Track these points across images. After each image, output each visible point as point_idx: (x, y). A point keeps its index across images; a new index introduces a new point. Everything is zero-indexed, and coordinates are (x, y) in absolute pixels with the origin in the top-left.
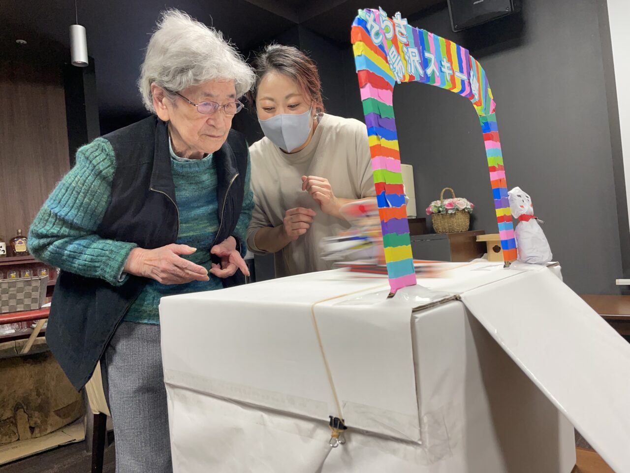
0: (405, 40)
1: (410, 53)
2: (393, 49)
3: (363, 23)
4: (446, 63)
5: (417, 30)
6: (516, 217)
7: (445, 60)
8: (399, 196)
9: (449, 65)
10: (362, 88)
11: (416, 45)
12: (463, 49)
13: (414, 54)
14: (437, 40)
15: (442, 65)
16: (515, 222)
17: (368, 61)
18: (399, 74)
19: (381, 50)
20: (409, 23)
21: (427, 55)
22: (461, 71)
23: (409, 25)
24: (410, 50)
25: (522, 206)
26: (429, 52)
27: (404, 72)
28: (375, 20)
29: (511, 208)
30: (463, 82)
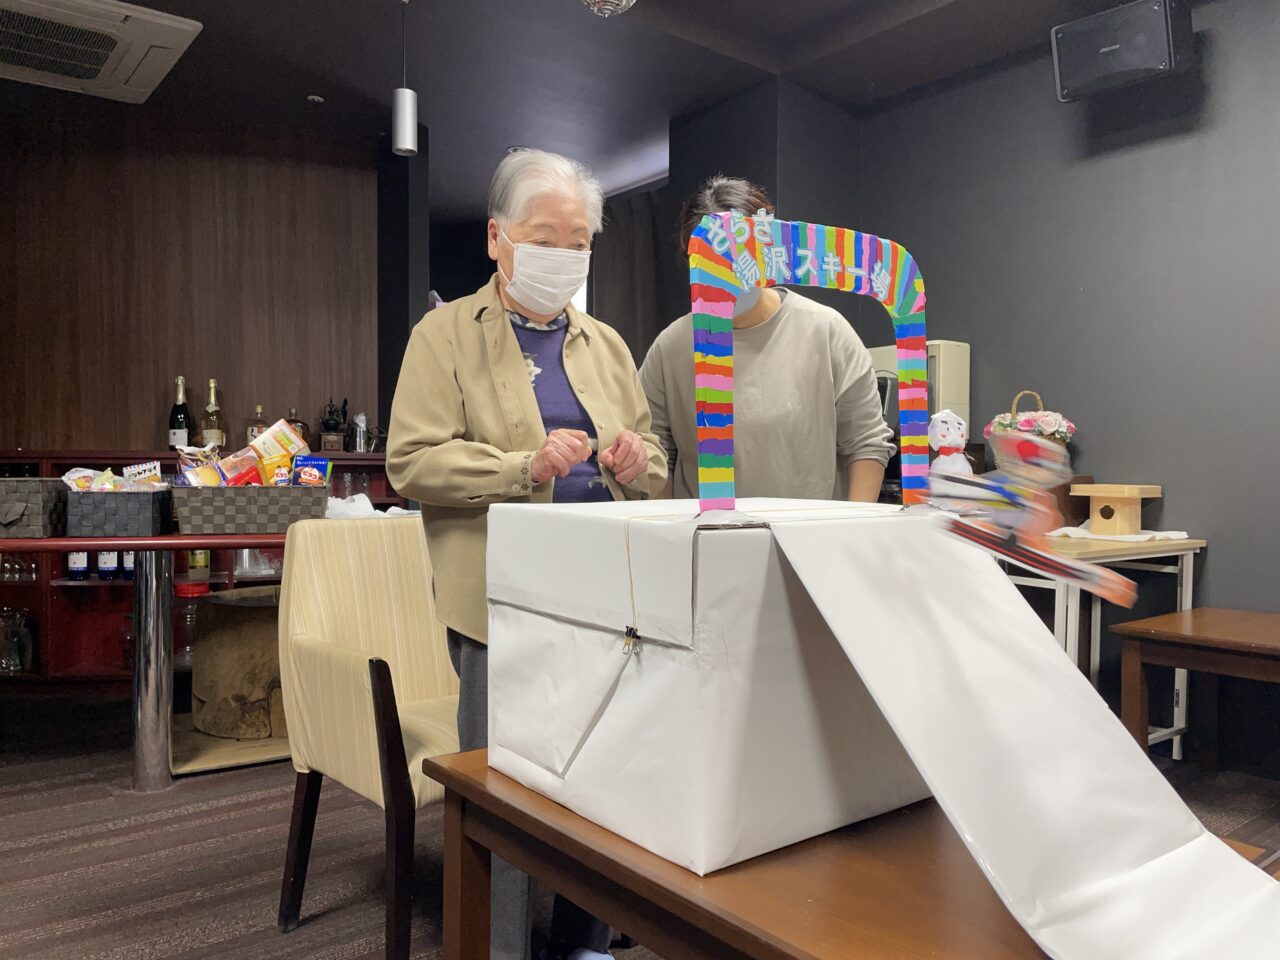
0: (767, 240)
1: (774, 254)
2: (746, 253)
3: (704, 232)
4: (832, 259)
5: (788, 225)
6: (935, 449)
7: (831, 255)
8: (725, 415)
9: (837, 260)
10: (694, 301)
11: (785, 242)
12: (866, 236)
13: (779, 254)
14: (823, 231)
15: (824, 262)
16: (932, 454)
17: (703, 274)
18: (750, 281)
19: (727, 259)
20: (776, 217)
21: (800, 252)
22: (858, 264)
23: (779, 221)
24: (773, 250)
25: (944, 436)
26: (806, 248)
27: (758, 277)
28: (722, 226)
29: (929, 437)
30: (858, 280)
